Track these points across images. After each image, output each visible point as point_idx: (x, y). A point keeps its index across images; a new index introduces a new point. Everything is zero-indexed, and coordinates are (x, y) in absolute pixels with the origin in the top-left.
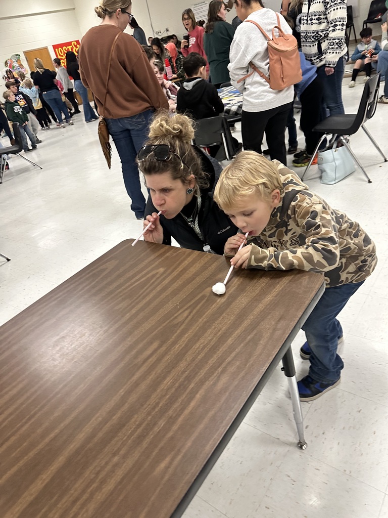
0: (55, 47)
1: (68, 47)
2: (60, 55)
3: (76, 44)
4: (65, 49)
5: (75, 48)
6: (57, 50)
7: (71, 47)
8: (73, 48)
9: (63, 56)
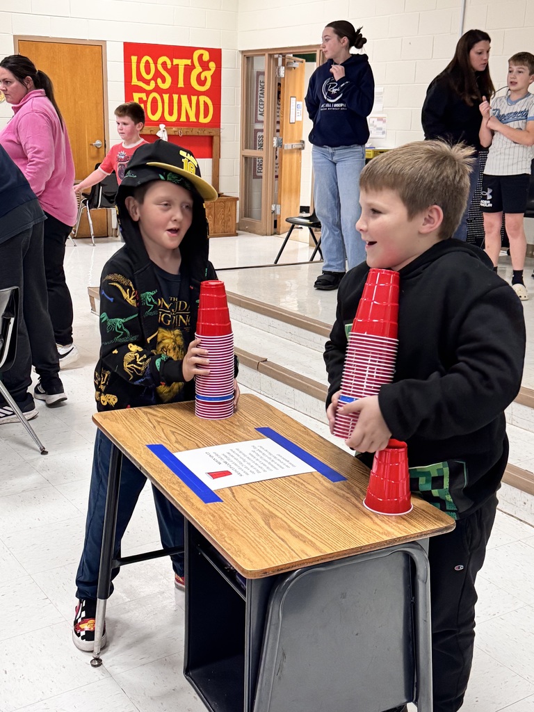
0: (132, 50)
1: (176, 61)
2: (140, 77)
3: (206, 57)
4: (164, 64)
5: (198, 69)
6: (134, 59)
7: (188, 62)
8: (193, 67)
9: (147, 82)
